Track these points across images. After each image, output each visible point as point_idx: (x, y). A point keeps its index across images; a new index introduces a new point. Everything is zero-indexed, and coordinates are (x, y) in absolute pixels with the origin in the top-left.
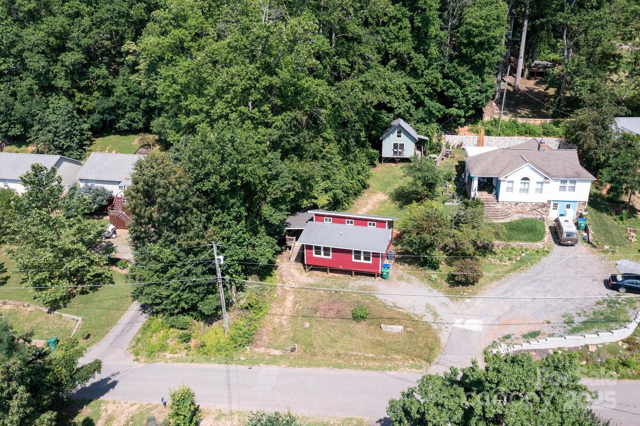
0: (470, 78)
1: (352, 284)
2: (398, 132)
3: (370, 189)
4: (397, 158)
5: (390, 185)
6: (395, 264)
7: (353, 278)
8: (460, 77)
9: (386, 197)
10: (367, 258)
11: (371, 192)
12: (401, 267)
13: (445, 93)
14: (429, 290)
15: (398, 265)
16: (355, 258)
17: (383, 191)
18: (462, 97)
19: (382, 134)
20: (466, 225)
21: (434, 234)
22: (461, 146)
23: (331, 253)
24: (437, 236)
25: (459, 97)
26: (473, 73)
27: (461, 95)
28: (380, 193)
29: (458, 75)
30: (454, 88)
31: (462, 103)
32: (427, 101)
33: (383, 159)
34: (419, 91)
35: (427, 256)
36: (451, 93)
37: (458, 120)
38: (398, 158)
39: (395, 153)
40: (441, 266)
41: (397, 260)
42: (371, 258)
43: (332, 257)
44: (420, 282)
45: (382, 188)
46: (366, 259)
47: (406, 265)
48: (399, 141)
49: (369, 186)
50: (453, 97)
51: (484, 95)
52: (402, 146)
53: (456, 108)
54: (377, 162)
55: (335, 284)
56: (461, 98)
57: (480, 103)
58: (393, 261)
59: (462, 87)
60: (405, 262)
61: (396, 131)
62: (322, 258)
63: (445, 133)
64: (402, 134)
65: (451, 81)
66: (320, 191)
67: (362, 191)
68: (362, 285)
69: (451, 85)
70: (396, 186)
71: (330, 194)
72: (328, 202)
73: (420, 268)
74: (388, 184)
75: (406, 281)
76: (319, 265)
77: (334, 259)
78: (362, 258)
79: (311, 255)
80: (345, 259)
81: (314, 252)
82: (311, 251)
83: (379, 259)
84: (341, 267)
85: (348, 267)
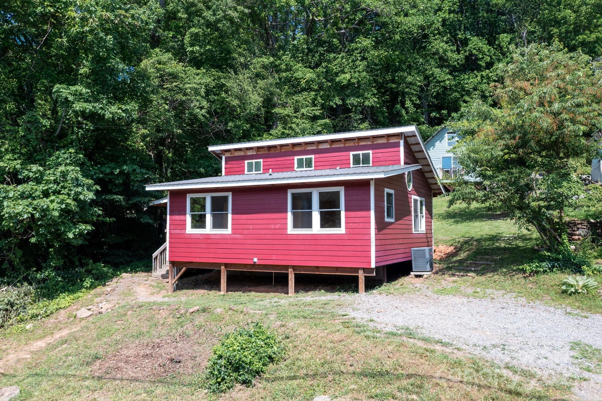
2: (449, 137)
6: (436, 276)
10: (330, 220)
12: (454, 278)
15: (447, 276)
16: (295, 225)
23: (230, 217)
42: (343, 215)
43: (233, 229)
46: (326, 221)
58: (429, 273)
61: (446, 135)
76: (198, 260)
77: (238, 236)
78: (316, 217)
79: (182, 232)
80: (268, 232)
81: (189, 219)
82: (182, 217)
83: (370, 214)
84: (255, 260)
85: (274, 257)
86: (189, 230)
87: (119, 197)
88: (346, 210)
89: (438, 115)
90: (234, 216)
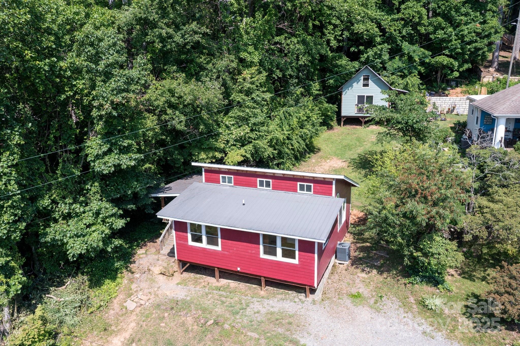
0: (466, 15)
1: (256, 306)
2: (364, 79)
3: (320, 154)
4: (362, 117)
5: (350, 150)
6: (352, 269)
7: (262, 293)
8: (453, 13)
9: (345, 165)
10: (288, 254)
11: (321, 157)
12: (363, 275)
13: (432, 36)
14: (424, 333)
15: (359, 270)
16: (265, 253)
17: (340, 155)
18: (456, 40)
19: (342, 84)
20: (505, 190)
21: (435, 204)
22: (452, 111)
23: (220, 240)
24: (444, 208)
25: (451, 41)
26: (471, 8)
27: (454, 37)
28: (335, 159)
29: (451, 9)
30: (443, 29)
31: (456, 48)
32: (406, 46)
33: (343, 120)
34: (395, 30)
35: (419, 254)
36: (440, 34)
37: (449, 75)
38: (365, 117)
39: (360, 110)
40: (448, 278)
41: (356, 262)
42: (297, 253)
43: (222, 248)
44: (402, 310)
45: (338, 152)
46: (286, 254)
47: (375, 271)
48: (366, 92)
49: (319, 150)
50: (443, 40)
51: (486, 41)
52: (370, 99)
53: (447, 56)
54: (334, 123)
55: (223, 302)
56: (454, 42)
57: (480, 52)
58: (347, 263)
59: (455, 25)
60: (372, 267)
61: (362, 78)
62: (204, 250)
63: (431, 95)
64: (370, 82)
65: (440, 19)
66: (232, 142)
67: (308, 155)
68: (276, 310)
69: (440, 24)
70: (360, 150)
71: (249, 147)
72: (242, 159)
73: (403, 281)
74: (348, 147)
75: (371, 307)
76: (198, 262)
77: (226, 253)
78: (279, 251)
79: (186, 243)
80: (247, 254)
81: (189, 236)
82: (185, 234)
83: (314, 256)
84: (239, 269)
85: (251, 269)
86: (191, 243)
87: (132, 206)
88: (299, 251)
89: (356, 50)
90: (223, 240)
